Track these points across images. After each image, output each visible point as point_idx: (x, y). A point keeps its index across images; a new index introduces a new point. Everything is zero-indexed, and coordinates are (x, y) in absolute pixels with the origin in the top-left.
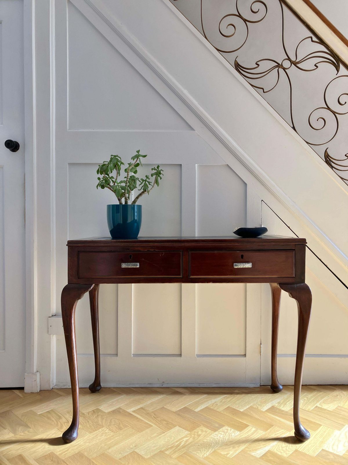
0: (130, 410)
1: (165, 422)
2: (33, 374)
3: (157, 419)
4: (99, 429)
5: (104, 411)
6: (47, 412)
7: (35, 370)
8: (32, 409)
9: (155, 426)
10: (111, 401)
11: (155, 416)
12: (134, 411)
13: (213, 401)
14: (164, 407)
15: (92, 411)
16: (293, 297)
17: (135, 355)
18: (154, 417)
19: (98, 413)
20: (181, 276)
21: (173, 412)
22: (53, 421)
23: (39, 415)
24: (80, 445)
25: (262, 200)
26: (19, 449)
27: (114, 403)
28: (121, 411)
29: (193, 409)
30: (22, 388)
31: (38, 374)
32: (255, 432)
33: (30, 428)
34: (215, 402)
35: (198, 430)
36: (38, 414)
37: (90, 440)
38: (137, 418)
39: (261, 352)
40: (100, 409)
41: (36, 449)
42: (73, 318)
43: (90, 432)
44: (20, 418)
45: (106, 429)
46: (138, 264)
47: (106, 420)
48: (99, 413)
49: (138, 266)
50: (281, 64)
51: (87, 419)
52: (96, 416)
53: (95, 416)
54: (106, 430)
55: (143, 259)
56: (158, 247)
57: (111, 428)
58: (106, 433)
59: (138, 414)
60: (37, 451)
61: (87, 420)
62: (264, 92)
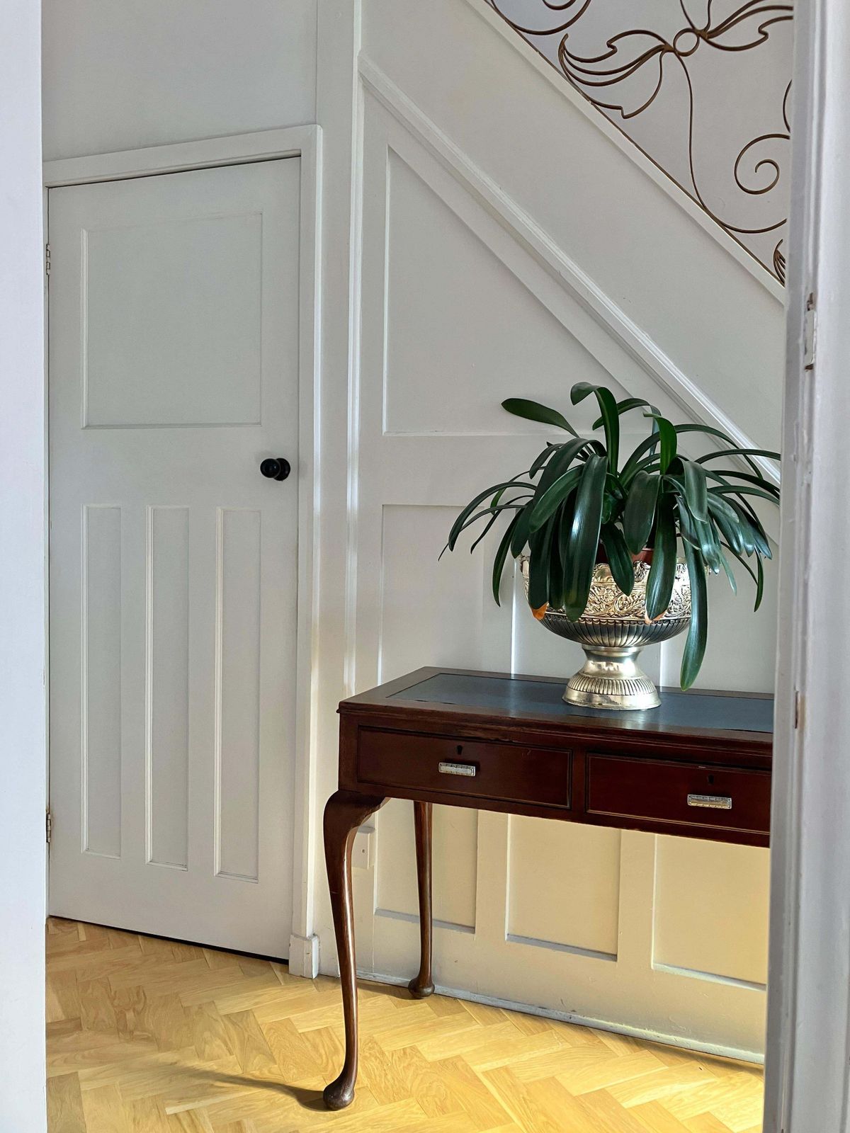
0: (478, 1069)
1: (543, 1118)
2: (305, 939)
3: (528, 1107)
4: (402, 1100)
5: (426, 1056)
6: (317, 1030)
7: (309, 933)
8: (291, 1016)
9: (520, 1124)
10: (447, 1034)
11: (527, 1098)
12: (486, 1073)
13: (677, 1087)
14: (556, 1077)
15: (402, 1052)
18: (523, 1098)
19: (412, 1058)
20: (568, 806)
21: (571, 1095)
22: (321, 1056)
23: (300, 1034)
24: (353, 1127)
26: (242, 1107)
27: (452, 1042)
28: (460, 1065)
29: (619, 1100)
30: (285, 962)
31: (315, 942)
33: (275, 1063)
34: (680, 1093)
36: (300, 1031)
37: (377, 1122)
38: (488, 1092)
40: (419, 1049)
41: (269, 1116)
43: (382, 1103)
44: (264, 1033)
45: (414, 1104)
46: (473, 769)
47: (422, 1079)
48: (413, 1060)
49: (473, 774)
51: (385, 1068)
52: (406, 1065)
53: (402, 1065)
54: (413, 1107)
57: (426, 1103)
58: (413, 1113)
59: (493, 1082)
60: (271, 1120)
61: (385, 1070)
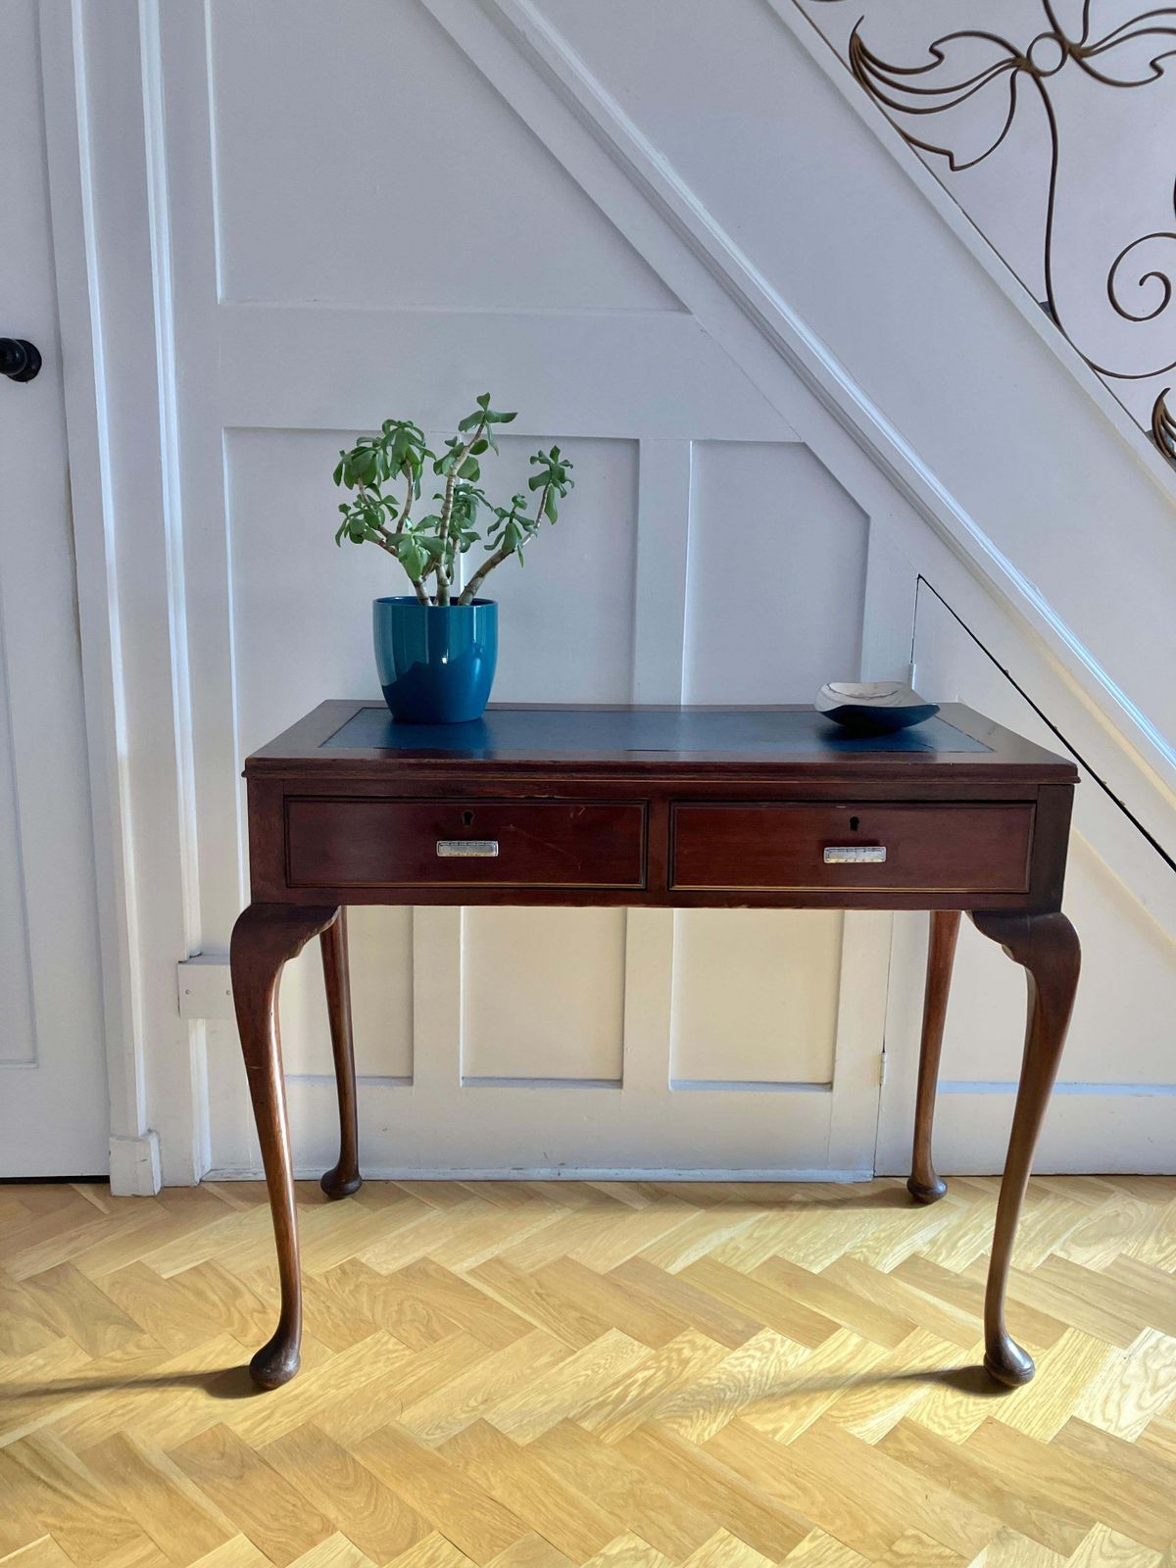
0: (460, 1268)
1: (574, 1314)
2: (137, 1140)
3: (548, 1304)
4: (366, 1337)
5: (377, 1269)
6: (191, 1269)
7: (142, 1129)
8: (141, 1258)
9: (545, 1329)
10: (394, 1234)
11: (540, 1291)
12: (472, 1272)
13: (725, 1234)
14: (570, 1256)
15: (339, 1271)
16: (1018, 959)
17: (473, 1081)
18: (537, 1293)
19: (358, 1276)
20: (641, 886)
21: (598, 1275)
22: (214, 1304)
23: (167, 1280)
24: (308, 1394)
25: (920, 576)
26: (112, 1412)
27: (407, 1241)
28: (431, 1269)
29: (662, 1266)
30: (104, 1180)
31: (153, 1141)
32: (859, 1348)
33: (142, 1331)
34: (732, 1239)
35: (680, 1342)
36: (165, 1276)
37: (341, 1377)
38: (486, 1298)
39: (881, 1077)
40: (363, 1261)
41: (164, 1413)
42: (273, 1018)
43: (338, 1350)
44: (105, 1291)
45: (386, 1339)
46: (495, 845)
47: (385, 1302)
48: (361, 1279)
49: (495, 854)
50: (1025, 54)
51: (322, 1298)
52: (352, 1287)
53: (347, 1289)
54: (387, 1343)
55: (511, 826)
56: (563, 788)
57: (405, 1334)
58: (390, 1352)
59: (486, 1281)
60: (172, 1418)
61: (324, 1303)
62: (953, 168)
